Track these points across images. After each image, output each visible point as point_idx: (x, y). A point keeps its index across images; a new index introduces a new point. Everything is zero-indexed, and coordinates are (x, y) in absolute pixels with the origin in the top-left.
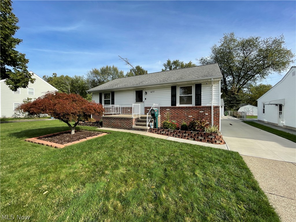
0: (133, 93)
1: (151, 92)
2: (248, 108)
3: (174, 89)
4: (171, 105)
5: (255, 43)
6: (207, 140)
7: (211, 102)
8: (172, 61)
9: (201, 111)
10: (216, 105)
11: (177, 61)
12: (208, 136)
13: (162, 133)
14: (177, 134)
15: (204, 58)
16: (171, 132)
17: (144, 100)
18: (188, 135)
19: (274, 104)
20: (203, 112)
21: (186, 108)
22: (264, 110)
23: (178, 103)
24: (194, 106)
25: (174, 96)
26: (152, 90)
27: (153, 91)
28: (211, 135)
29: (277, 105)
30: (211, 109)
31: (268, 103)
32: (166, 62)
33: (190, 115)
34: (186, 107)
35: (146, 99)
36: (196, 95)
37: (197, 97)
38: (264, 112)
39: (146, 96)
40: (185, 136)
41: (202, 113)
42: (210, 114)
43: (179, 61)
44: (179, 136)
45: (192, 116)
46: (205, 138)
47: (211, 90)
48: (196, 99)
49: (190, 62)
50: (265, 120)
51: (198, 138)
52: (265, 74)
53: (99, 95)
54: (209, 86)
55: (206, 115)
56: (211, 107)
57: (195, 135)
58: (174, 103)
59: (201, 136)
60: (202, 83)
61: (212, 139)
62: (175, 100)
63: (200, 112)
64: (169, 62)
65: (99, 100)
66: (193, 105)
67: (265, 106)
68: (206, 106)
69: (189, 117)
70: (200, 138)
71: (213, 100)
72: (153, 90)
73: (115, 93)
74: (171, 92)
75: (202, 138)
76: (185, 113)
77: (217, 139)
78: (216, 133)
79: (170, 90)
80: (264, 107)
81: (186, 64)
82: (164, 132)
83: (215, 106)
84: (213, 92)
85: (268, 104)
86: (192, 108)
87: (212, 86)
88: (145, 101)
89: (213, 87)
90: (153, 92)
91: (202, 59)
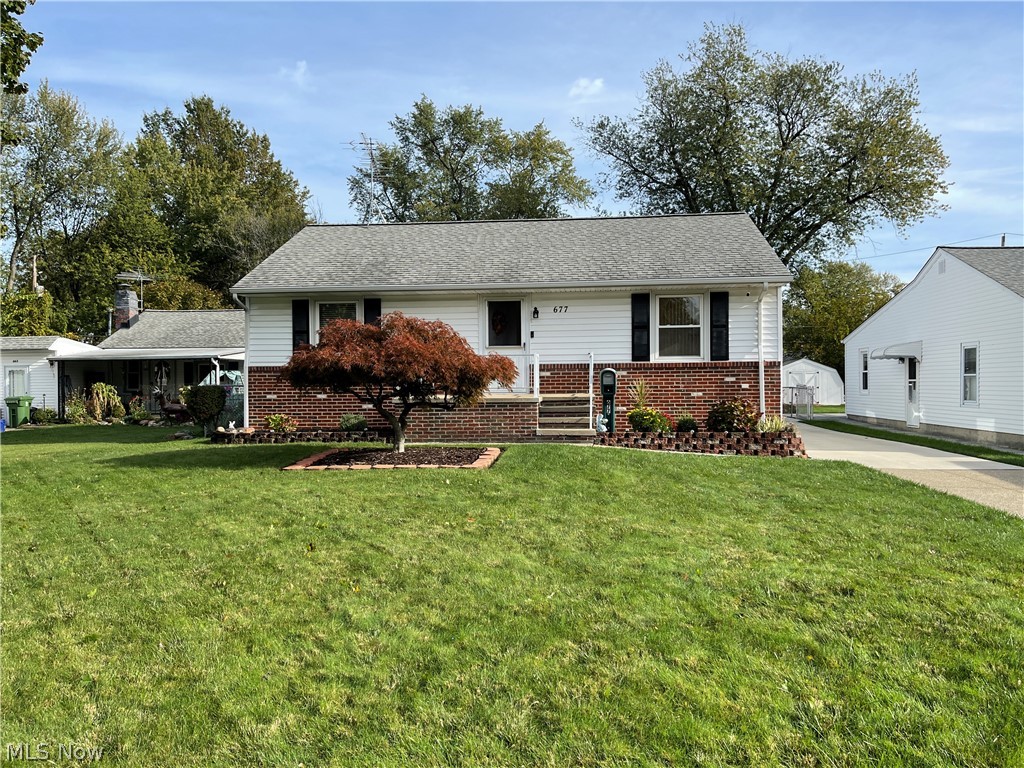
0: (475, 309)
1: (555, 310)
2: (801, 374)
3: (640, 301)
4: (631, 358)
5: (821, 88)
6: (770, 449)
7: (755, 350)
8: (441, 112)
9: (728, 376)
10: (770, 358)
11: (468, 112)
12: (773, 440)
13: (643, 442)
14: (687, 441)
15: (613, 122)
16: (670, 440)
17: (525, 337)
18: (721, 441)
19: (895, 357)
20: (733, 379)
21: (684, 368)
22: (865, 376)
23: (655, 352)
24: (707, 360)
25: (640, 328)
26: (558, 303)
27: (564, 305)
28: (780, 437)
29: (902, 359)
30: (758, 371)
31: (881, 354)
32: (407, 112)
33: (694, 391)
34: (685, 366)
35: (532, 333)
36: (712, 326)
37: (715, 335)
38: (865, 386)
39: (535, 322)
40: (712, 447)
41: (732, 382)
42: (755, 386)
43: (483, 118)
44: (695, 447)
45: (701, 394)
46: (764, 447)
47: (757, 315)
48: (714, 341)
49: (540, 126)
50: (870, 414)
51: (747, 447)
52: (855, 223)
53: (290, 312)
54: (751, 302)
55: (743, 390)
56: (756, 365)
57: (739, 441)
58: (640, 350)
59: (756, 442)
60: (730, 292)
61: (782, 446)
62: (645, 342)
63: (727, 379)
64: (424, 114)
65: (291, 330)
66: (704, 356)
67: (869, 361)
68: (743, 361)
69: (694, 397)
70: (753, 447)
71: (763, 344)
72: (564, 303)
73: (383, 304)
74: (629, 314)
75: (759, 448)
76: (679, 381)
77: (794, 446)
78: (791, 430)
79: (629, 307)
80: (866, 368)
81: (516, 135)
82: (648, 441)
83: (769, 360)
84: (763, 319)
85: (881, 358)
86: (703, 366)
87: (760, 301)
88: (532, 340)
89: (763, 306)
90: (564, 309)
91: (602, 126)
